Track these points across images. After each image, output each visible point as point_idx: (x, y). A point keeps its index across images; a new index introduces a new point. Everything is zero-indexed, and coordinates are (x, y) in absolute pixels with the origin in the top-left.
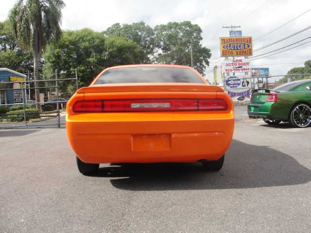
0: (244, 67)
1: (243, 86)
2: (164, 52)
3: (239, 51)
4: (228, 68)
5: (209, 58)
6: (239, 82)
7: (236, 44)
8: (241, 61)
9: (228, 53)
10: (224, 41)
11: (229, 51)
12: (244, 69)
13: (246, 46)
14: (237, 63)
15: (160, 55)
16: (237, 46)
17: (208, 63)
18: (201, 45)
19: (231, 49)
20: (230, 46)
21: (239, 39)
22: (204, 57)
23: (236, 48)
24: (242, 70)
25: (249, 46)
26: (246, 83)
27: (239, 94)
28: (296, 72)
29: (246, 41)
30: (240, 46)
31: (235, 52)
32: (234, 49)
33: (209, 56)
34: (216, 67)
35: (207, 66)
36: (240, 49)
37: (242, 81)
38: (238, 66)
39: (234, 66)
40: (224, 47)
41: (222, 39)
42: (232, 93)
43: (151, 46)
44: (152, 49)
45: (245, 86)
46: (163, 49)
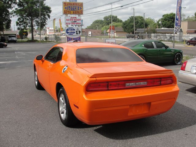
0: (78, 22)
1: (77, 34)
2: (19, 7)
3: (74, 11)
4: (68, 22)
5: (50, 13)
6: (74, 31)
7: (73, 7)
8: (76, 18)
9: (68, 12)
10: (66, 5)
11: (68, 11)
12: (78, 23)
13: (79, 8)
14: (73, 19)
15: (16, 9)
16: (74, 8)
17: (49, 16)
18: (45, 4)
19: (70, 10)
20: (69, 8)
21: (75, 3)
22: (47, 12)
23: (73, 10)
24: (76, 23)
25: (81, 9)
26: (79, 32)
27: (74, 39)
28: (98, 22)
29: (79, 5)
30: (75, 8)
31: (72, 12)
32: (72, 10)
33: (50, 12)
34: (55, 19)
35: (48, 18)
36: (76, 10)
37: (76, 30)
38: (74, 21)
39: (72, 21)
40: (65, 8)
41: (64, 3)
42: (70, 38)
43: (10, 2)
44: (10, 5)
45: (78, 34)
46: (18, 5)
